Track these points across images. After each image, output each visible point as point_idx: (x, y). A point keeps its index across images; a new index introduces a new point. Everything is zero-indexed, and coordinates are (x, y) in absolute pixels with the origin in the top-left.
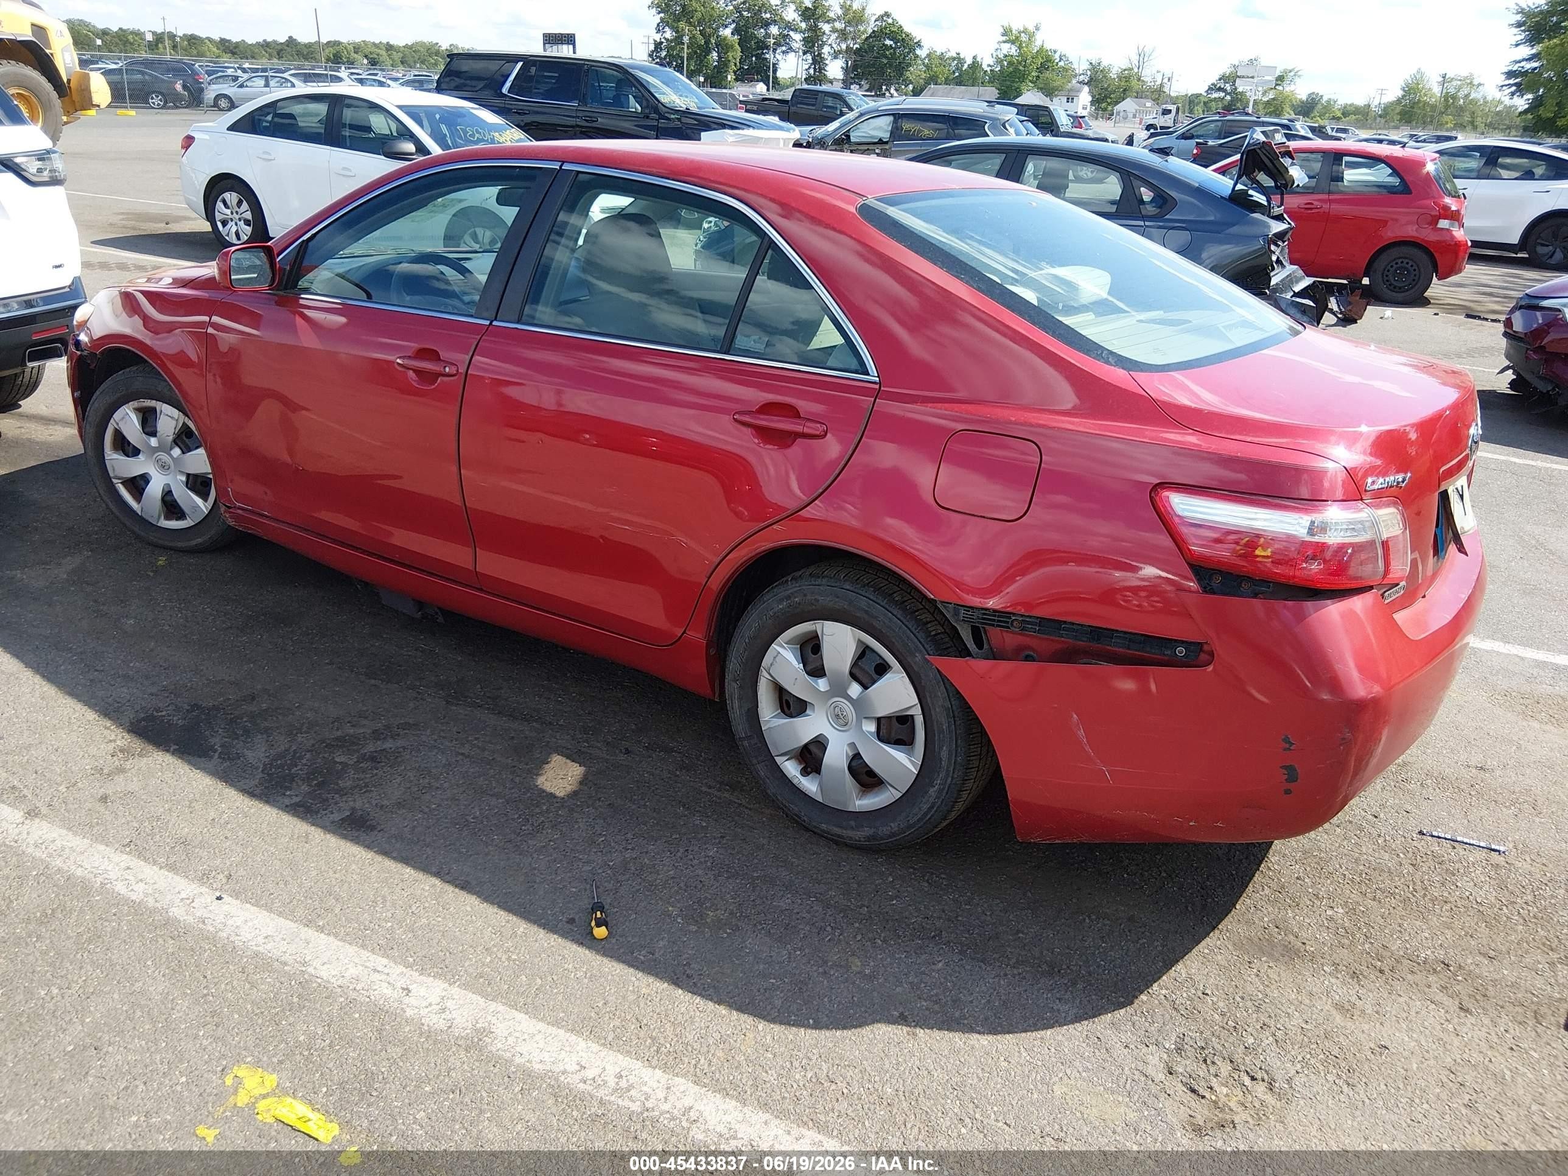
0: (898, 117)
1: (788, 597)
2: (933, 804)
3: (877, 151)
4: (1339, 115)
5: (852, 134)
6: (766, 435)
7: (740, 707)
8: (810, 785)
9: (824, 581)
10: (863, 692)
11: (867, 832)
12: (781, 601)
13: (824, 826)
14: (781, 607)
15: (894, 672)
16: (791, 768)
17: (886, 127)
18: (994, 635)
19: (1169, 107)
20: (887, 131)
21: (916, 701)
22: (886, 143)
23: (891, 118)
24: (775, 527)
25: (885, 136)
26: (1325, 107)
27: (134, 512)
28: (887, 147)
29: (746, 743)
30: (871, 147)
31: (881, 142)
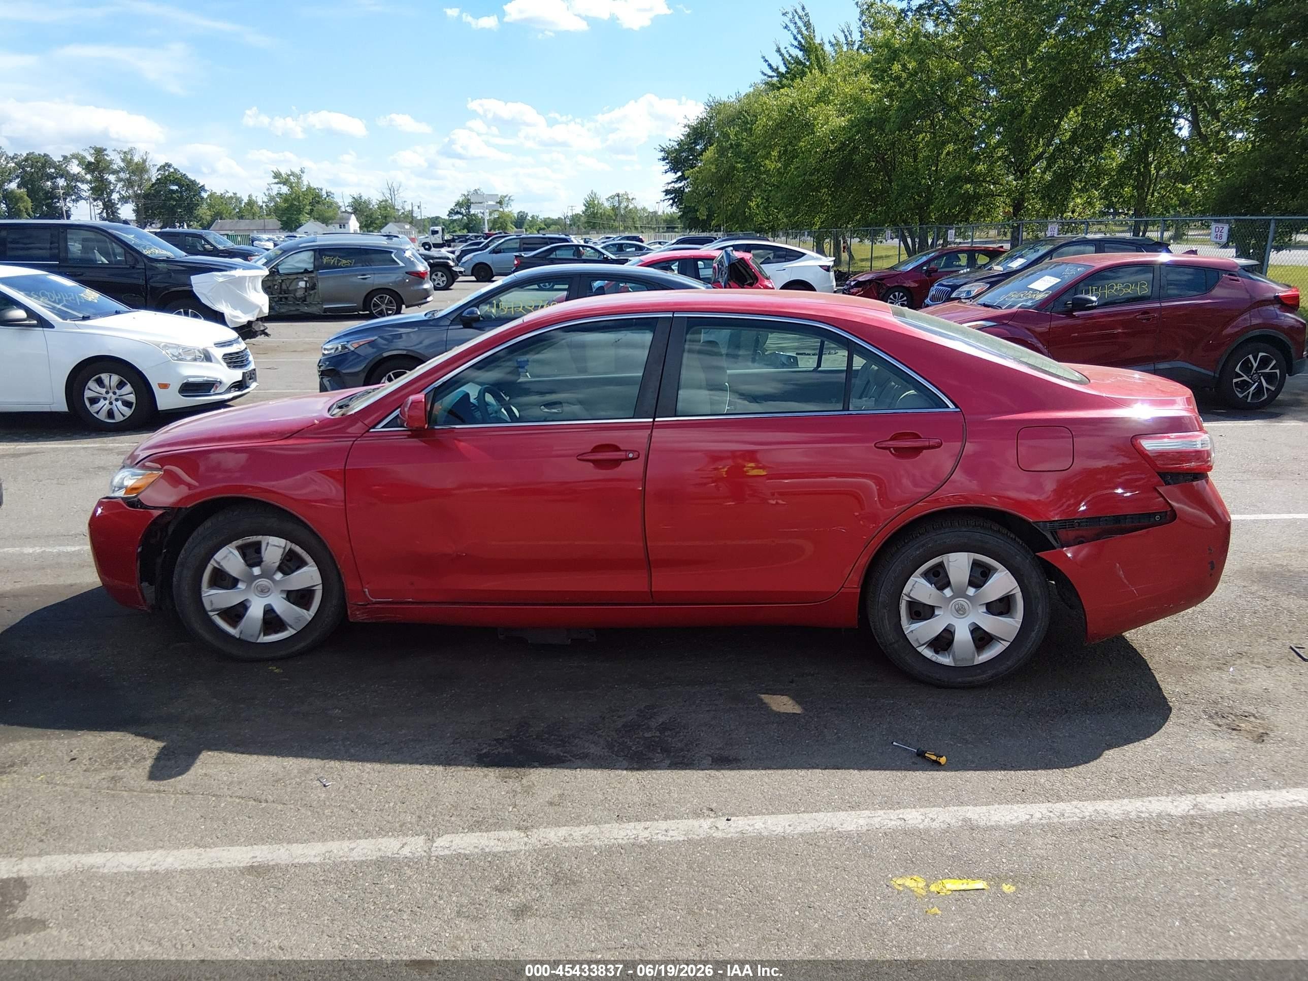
0: (320, 252)
1: (923, 545)
2: (1035, 640)
3: (305, 279)
4: (543, 226)
5: (279, 267)
6: (901, 453)
7: (889, 624)
8: (945, 660)
9: (947, 530)
10: (976, 592)
11: (990, 673)
12: (918, 548)
13: (960, 680)
14: (918, 553)
15: (1000, 572)
16: (928, 653)
17: (308, 260)
18: (1062, 534)
19: (436, 228)
20: (309, 263)
21: (1017, 584)
22: (312, 272)
23: (311, 253)
24: (919, 504)
25: (310, 267)
26: (531, 222)
27: (233, 637)
28: (313, 275)
29: (896, 646)
30: (300, 276)
31: (306, 271)
